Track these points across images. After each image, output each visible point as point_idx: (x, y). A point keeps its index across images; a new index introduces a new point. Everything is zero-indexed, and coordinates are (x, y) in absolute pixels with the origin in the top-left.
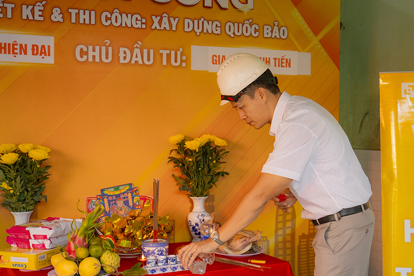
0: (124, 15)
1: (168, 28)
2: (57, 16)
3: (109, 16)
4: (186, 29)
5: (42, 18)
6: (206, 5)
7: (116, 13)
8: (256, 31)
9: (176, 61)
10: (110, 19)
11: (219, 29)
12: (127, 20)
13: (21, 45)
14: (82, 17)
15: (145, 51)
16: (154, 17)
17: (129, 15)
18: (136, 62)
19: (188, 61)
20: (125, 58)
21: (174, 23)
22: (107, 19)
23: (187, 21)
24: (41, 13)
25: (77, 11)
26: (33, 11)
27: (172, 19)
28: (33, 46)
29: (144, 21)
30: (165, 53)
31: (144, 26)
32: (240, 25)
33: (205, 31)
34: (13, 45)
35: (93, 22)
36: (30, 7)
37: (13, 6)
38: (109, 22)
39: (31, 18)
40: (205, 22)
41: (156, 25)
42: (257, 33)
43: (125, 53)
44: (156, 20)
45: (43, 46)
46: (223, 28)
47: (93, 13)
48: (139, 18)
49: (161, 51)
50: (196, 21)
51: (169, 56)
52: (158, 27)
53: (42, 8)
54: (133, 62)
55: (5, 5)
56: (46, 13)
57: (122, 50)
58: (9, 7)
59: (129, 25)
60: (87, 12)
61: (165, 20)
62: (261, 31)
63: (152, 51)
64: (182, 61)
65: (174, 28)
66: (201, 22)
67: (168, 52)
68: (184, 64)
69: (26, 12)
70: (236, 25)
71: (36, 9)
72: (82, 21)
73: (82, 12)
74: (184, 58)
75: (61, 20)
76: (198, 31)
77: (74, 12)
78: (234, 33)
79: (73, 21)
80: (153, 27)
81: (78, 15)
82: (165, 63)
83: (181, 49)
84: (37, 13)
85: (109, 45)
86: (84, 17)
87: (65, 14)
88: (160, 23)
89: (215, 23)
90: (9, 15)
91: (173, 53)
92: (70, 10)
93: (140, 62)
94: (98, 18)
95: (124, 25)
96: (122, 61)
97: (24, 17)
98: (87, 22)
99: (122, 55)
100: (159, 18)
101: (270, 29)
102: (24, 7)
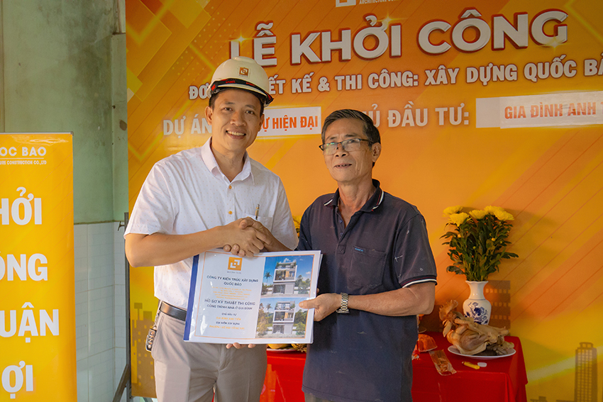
0: (393, 74)
1: (445, 82)
2: (323, 86)
3: (376, 77)
4: (469, 80)
5: (310, 90)
6: (495, 47)
7: (384, 74)
8: (571, 69)
9: (456, 120)
10: (378, 81)
11: (514, 74)
12: (396, 79)
13: (291, 119)
14: (348, 82)
15: (418, 112)
16: (428, 72)
17: (399, 74)
18: (408, 124)
19: (472, 118)
20: (394, 121)
21: (453, 75)
22: (374, 81)
23: (469, 70)
24: (308, 85)
25: (343, 78)
26: (301, 84)
27: (450, 71)
28: (302, 118)
29: (416, 77)
30: (441, 111)
31: (416, 83)
32: (547, 65)
33: (495, 79)
34: (284, 119)
35: (359, 87)
36: (299, 80)
37: (284, 82)
38: (377, 84)
39: (300, 91)
40: (495, 68)
41: (431, 80)
42: (574, 72)
43: (394, 115)
44: (430, 74)
45: (311, 118)
46: (520, 72)
47: (359, 77)
48: (411, 75)
49: (437, 110)
50: (482, 69)
51: (447, 115)
52: (433, 83)
53: (310, 80)
54: (403, 125)
55: (278, 82)
56: (314, 85)
57: (391, 113)
58: (281, 83)
59: (399, 85)
60: (353, 77)
61: (442, 73)
62: (580, 68)
63: (425, 111)
64: (464, 118)
65: (453, 81)
66: (488, 69)
67: (446, 109)
68: (466, 122)
69: (296, 85)
70: (540, 65)
71: (305, 81)
72: (348, 88)
73: (348, 77)
74: (466, 114)
75: (328, 89)
76: (485, 81)
77: (339, 79)
78: (537, 76)
79: (340, 88)
80: (427, 83)
81: (344, 81)
82: (441, 122)
83: (462, 105)
84: (305, 85)
85: (377, 110)
86: (350, 82)
87: (332, 82)
88: (435, 77)
89: (508, 68)
90: (281, 92)
91: (452, 110)
92: (336, 78)
93: (412, 124)
94: (365, 82)
95: (393, 85)
96: (391, 125)
97: (294, 91)
98: (353, 87)
99: (391, 119)
100: (434, 72)
101: (595, 63)
102: (294, 81)
